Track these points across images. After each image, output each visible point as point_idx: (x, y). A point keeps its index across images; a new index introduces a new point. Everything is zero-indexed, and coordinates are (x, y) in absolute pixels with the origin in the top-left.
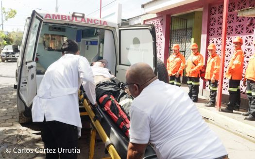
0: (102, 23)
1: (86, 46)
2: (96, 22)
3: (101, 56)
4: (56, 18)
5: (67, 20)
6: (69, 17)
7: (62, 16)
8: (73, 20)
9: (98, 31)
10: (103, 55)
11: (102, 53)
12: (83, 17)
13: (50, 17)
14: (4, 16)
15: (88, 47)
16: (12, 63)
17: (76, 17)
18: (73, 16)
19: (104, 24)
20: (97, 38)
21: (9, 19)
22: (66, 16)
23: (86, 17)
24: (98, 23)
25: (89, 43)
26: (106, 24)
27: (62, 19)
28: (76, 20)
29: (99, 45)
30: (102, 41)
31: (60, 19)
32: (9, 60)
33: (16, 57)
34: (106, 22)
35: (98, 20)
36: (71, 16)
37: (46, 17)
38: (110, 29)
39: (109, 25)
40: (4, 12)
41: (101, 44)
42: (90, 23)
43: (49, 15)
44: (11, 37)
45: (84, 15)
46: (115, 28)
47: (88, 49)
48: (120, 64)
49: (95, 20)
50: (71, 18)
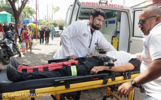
0: (120, 7)
1: (106, 25)
2: (116, 6)
3: (118, 30)
4: (88, 5)
5: (96, 6)
6: (97, 3)
7: (92, 3)
8: (99, 5)
9: (116, 13)
10: (119, 30)
11: (119, 28)
12: (106, 3)
13: (84, 4)
14: (53, 11)
15: (107, 25)
16: (57, 38)
17: (102, 3)
18: (100, 2)
19: (121, 7)
20: (115, 19)
21: (56, 12)
22: (95, 3)
23: (109, 3)
24: (117, 7)
25: (108, 22)
26: (123, 7)
27: (92, 5)
28: (102, 6)
29: (117, 23)
30: (119, 20)
31: (91, 5)
32: (55, 36)
33: (59, 34)
34: (122, 6)
35: (117, 5)
36: (98, 3)
37: (82, 4)
38: (126, 11)
39: (124, 8)
40: (54, 9)
41: (118, 22)
42: (111, 7)
43: (84, 3)
44: (57, 23)
45: (107, 1)
46: (129, 10)
47: (106, 27)
48: (133, 36)
49: (114, 5)
50: (98, 4)
